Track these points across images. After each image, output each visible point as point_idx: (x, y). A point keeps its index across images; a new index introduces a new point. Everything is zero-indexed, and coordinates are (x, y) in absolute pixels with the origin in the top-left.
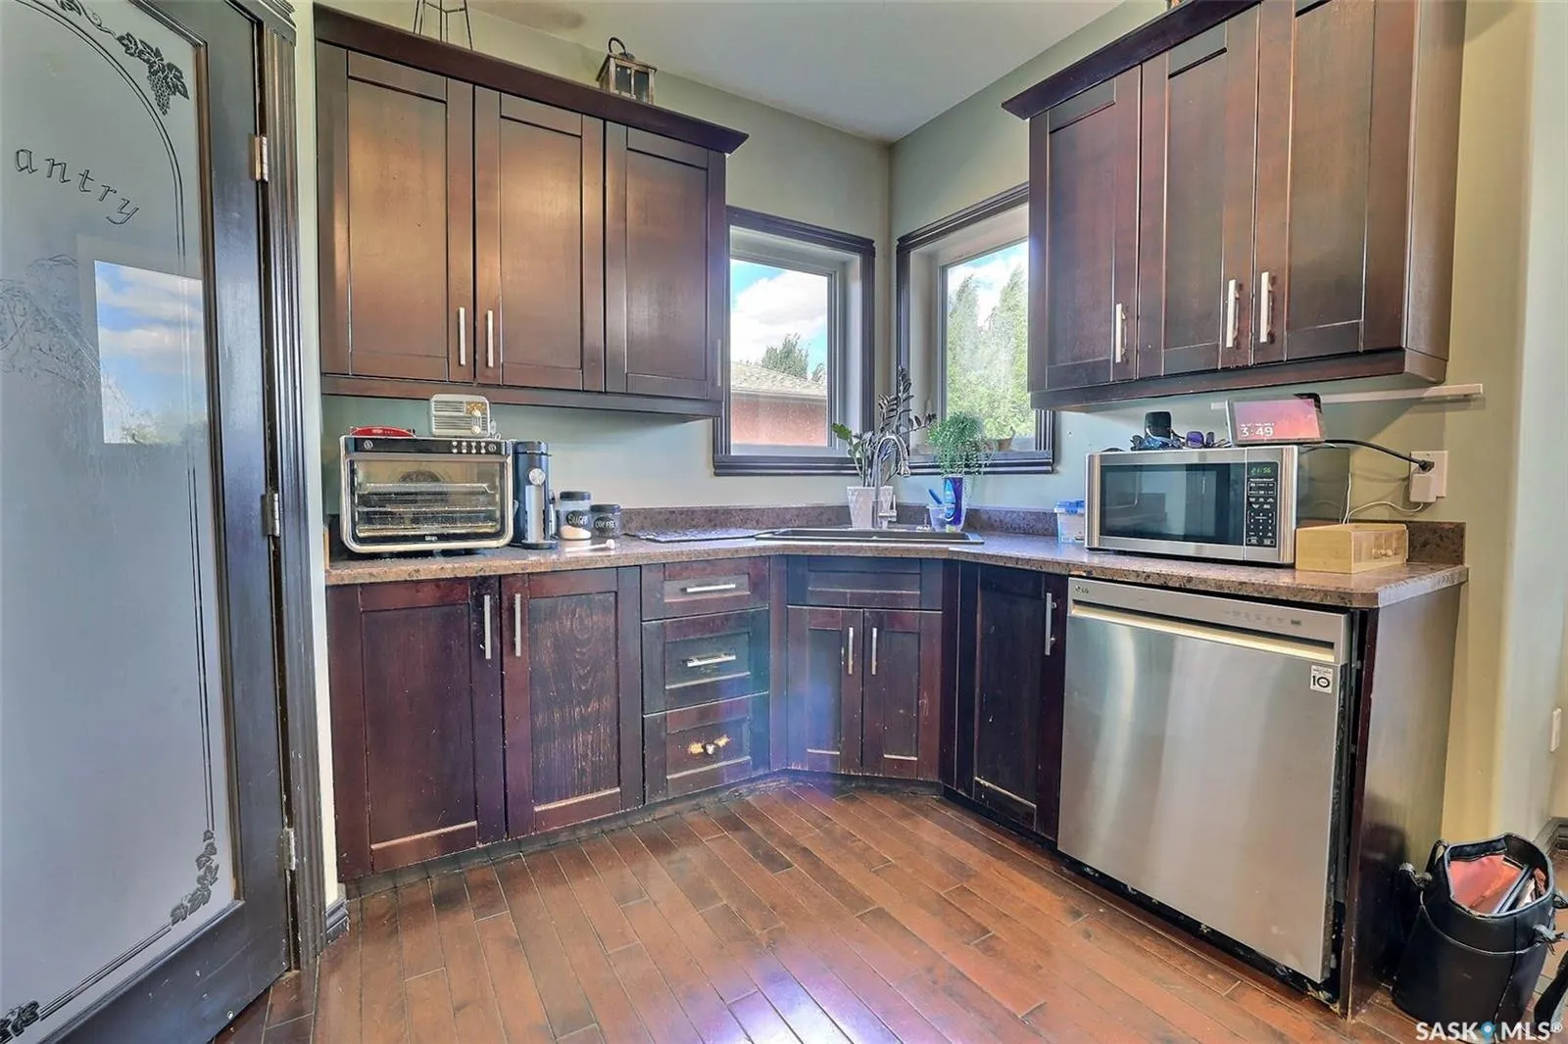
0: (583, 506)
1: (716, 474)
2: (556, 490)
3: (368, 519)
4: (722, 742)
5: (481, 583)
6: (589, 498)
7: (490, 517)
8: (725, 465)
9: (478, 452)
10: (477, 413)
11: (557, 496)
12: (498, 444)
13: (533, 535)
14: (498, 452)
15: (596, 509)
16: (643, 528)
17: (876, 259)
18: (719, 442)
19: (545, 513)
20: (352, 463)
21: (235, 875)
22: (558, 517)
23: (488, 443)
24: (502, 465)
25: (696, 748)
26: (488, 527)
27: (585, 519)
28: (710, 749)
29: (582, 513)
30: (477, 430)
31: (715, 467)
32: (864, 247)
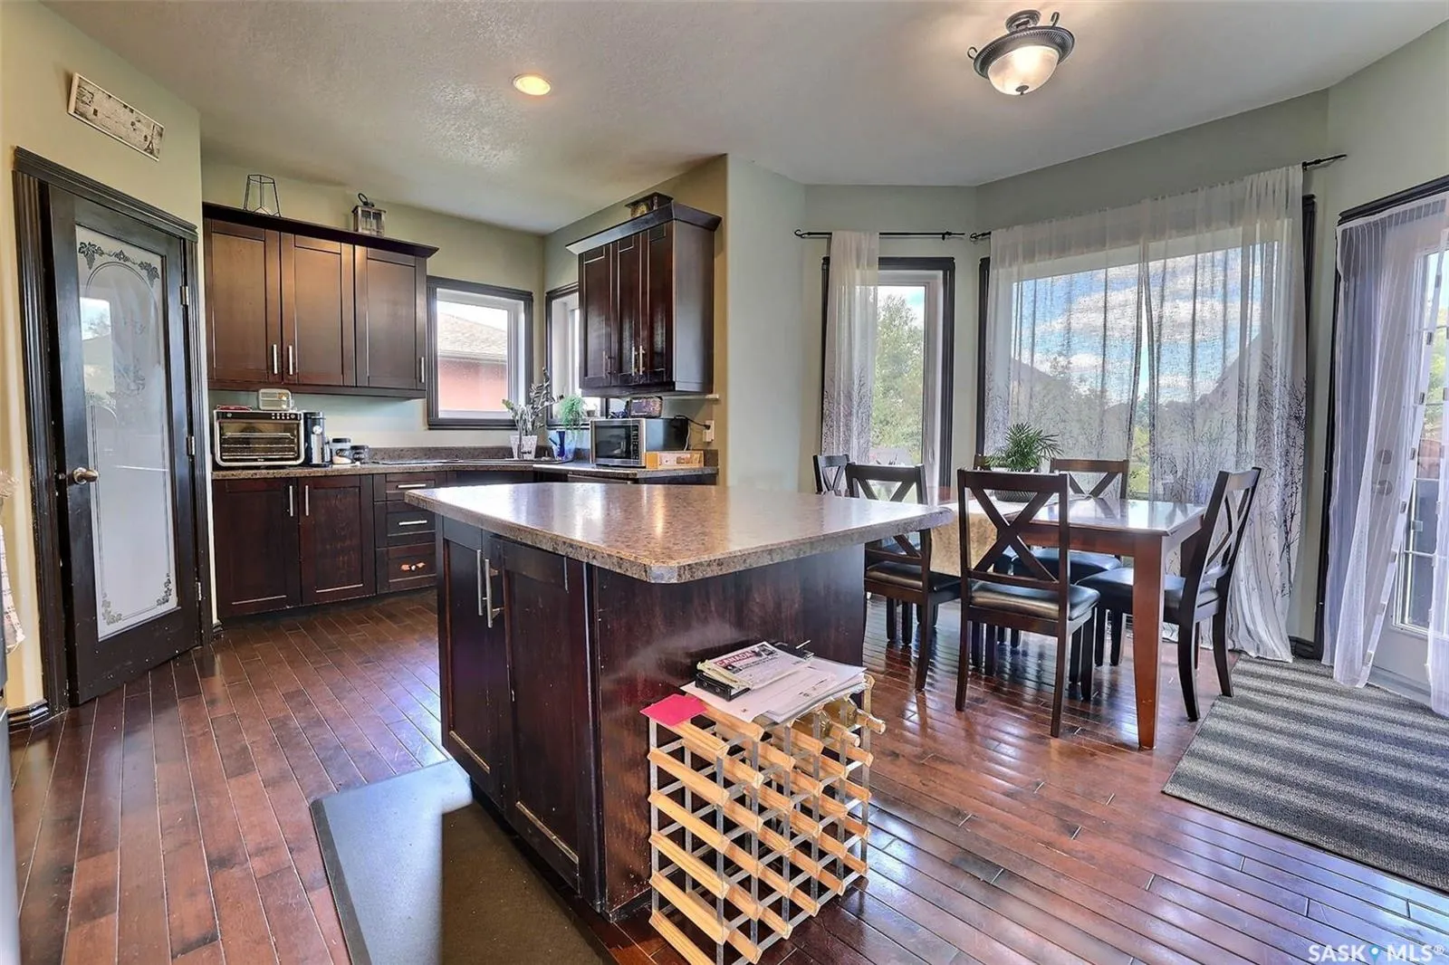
0: (347, 446)
1: (430, 429)
2: (330, 436)
3: (228, 450)
4: (421, 565)
5: (288, 480)
6: (350, 441)
7: (291, 450)
8: (434, 424)
9: (286, 419)
10: (284, 398)
11: (331, 440)
12: (296, 415)
13: (316, 460)
14: (296, 419)
15: (354, 448)
16: (383, 459)
17: (534, 303)
18: (431, 410)
19: (322, 449)
20: (220, 423)
21: (178, 596)
22: (331, 452)
23: (290, 414)
24: (298, 425)
25: (405, 567)
26: (291, 455)
27: (347, 453)
28: (413, 568)
29: (345, 450)
30: (284, 407)
31: (429, 425)
32: (527, 297)
